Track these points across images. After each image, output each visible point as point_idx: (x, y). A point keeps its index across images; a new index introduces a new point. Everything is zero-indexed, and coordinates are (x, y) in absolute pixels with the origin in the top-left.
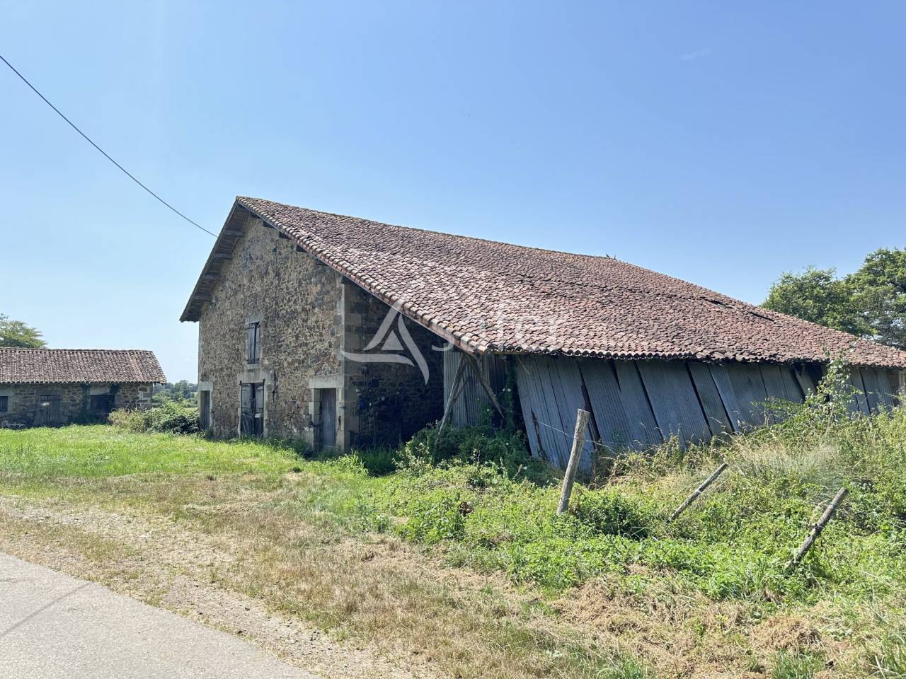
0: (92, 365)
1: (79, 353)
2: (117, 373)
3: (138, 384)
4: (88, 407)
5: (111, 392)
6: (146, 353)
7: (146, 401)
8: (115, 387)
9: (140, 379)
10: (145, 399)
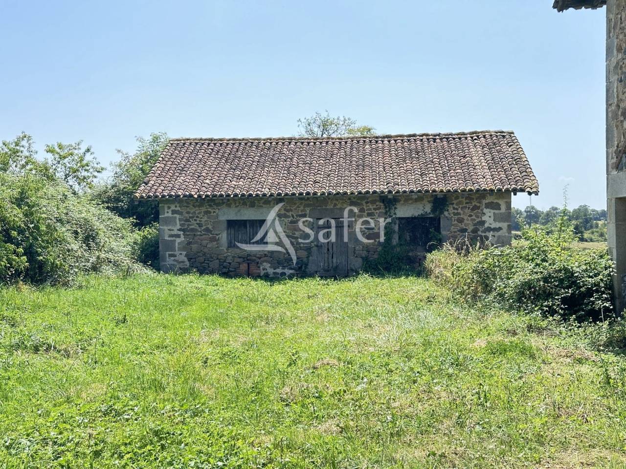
0: (404, 161)
1: (386, 142)
2: (444, 173)
3: (482, 194)
4: (395, 240)
5: (434, 210)
6: (502, 134)
7: (500, 229)
8: (441, 201)
9: (486, 183)
10: (497, 225)
